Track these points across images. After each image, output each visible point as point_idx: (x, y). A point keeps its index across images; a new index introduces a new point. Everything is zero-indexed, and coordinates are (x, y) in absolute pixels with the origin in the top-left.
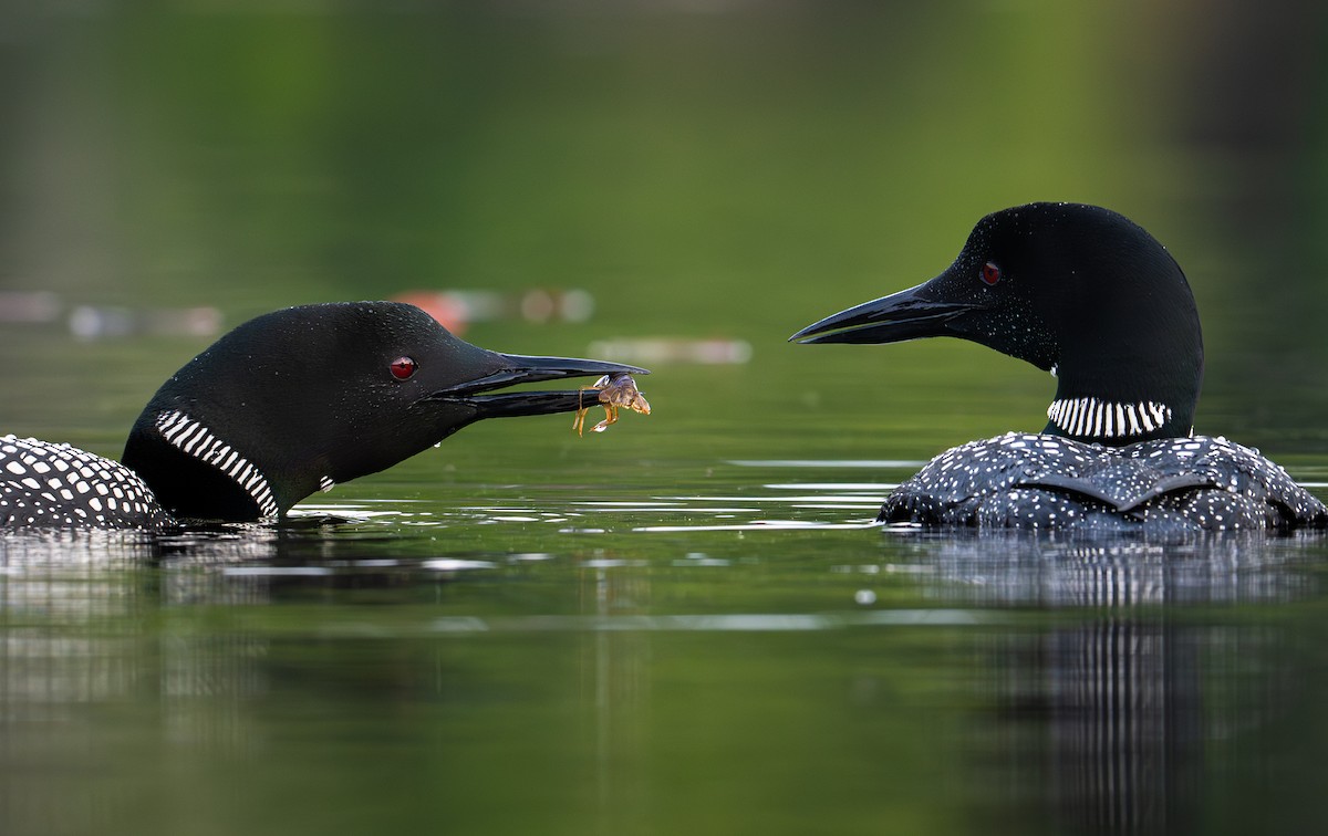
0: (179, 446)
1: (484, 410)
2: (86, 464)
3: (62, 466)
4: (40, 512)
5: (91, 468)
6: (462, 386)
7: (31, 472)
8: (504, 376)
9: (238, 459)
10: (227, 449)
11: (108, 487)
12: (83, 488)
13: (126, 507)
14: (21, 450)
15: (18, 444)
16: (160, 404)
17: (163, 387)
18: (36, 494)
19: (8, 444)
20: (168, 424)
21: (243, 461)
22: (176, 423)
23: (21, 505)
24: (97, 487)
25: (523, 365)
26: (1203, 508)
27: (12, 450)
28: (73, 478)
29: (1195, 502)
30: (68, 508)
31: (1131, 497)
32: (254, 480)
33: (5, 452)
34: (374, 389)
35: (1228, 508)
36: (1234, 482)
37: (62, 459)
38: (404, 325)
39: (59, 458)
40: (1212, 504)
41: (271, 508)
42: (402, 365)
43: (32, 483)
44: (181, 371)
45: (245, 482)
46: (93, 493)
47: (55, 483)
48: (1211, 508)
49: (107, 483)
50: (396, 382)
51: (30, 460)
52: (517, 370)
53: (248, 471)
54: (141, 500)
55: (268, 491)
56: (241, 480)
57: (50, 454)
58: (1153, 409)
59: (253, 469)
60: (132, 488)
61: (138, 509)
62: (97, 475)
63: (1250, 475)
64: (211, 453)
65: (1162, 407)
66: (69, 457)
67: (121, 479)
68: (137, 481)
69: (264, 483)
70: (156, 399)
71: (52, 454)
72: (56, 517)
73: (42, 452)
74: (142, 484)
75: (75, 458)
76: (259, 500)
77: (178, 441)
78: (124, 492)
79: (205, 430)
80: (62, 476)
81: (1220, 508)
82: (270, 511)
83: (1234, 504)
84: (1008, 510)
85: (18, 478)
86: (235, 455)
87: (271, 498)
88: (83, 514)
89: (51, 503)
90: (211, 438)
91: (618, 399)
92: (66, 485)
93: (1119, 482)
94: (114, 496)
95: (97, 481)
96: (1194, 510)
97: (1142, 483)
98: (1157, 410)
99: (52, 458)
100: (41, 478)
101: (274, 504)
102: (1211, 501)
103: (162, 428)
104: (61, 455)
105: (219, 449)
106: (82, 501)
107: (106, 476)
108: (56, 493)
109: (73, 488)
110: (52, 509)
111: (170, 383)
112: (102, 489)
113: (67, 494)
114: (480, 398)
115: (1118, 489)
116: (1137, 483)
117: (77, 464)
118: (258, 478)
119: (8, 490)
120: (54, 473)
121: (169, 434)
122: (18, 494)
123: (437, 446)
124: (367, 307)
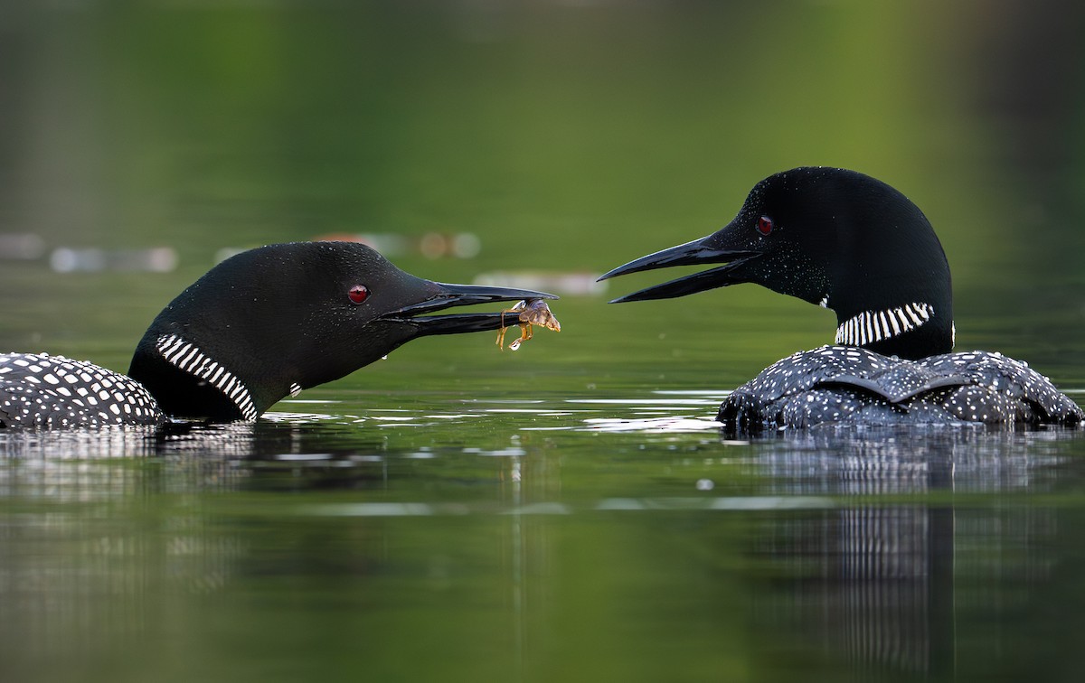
0: (175, 363)
1: (425, 328)
2: (105, 377)
3: (87, 378)
4: (72, 414)
5: (109, 380)
6: (406, 309)
7: (63, 383)
8: (440, 301)
9: (224, 373)
10: (215, 365)
11: (124, 395)
12: (104, 396)
13: (138, 412)
14: (54, 365)
15: (51, 360)
16: (158, 329)
17: (161, 314)
18: (68, 400)
19: (43, 360)
20: (166, 346)
21: (228, 375)
22: (172, 345)
23: (57, 409)
24: (116, 395)
25: (455, 292)
26: (961, 400)
27: (46, 364)
28: (96, 387)
29: (956, 395)
30: (93, 412)
31: (902, 393)
32: (237, 390)
33: (41, 367)
34: (335, 311)
35: (982, 400)
36: (996, 383)
37: (86, 372)
38: (359, 260)
39: (84, 371)
40: (969, 396)
41: (251, 412)
42: (358, 292)
43: (64, 391)
44: (175, 300)
45: (230, 392)
46: (112, 400)
47: (82, 392)
48: (969, 399)
49: (122, 392)
50: (353, 306)
51: (61, 373)
52: (450, 296)
53: (232, 383)
54: (148, 406)
55: (248, 399)
56: (226, 391)
57: (76, 368)
58: (917, 308)
59: (236, 381)
60: (141, 397)
61: (147, 413)
62: (114, 386)
63: (1011, 379)
64: (202, 368)
65: (925, 306)
66: (92, 371)
67: (133, 389)
68: (144, 391)
69: (246, 392)
70: (155, 324)
71: (78, 368)
72: (84, 419)
73: (71, 367)
74: (147, 393)
75: (96, 372)
76: (241, 407)
77: (174, 360)
78: (136, 399)
79: (196, 350)
80: (88, 386)
81: (976, 400)
82: (251, 415)
83: (988, 397)
84: (804, 411)
85: (54, 387)
86: (222, 369)
87: (251, 403)
88: (106, 417)
89: (80, 408)
90: (201, 356)
91: (535, 320)
92: (91, 393)
93: (895, 382)
94: (128, 403)
95: (115, 390)
96: (954, 402)
97: (913, 382)
98: (921, 308)
99: (79, 372)
100: (71, 387)
101: (253, 409)
102: (970, 393)
103: (161, 349)
104: (85, 369)
105: (208, 365)
106: (104, 406)
107: (121, 387)
108: (84, 399)
109: (96, 396)
110: (81, 413)
111: (166, 312)
112: (119, 397)
113: (92, 401)
114: (421, 319)
115: (893, 387)
116: (909, 382)
117: (98, 377)
118: (241, 388)
119: (46, 397)
120: (81, 383)
121: (167, 354)
122: (55, 400)
123: (384, 358)
124: (327, 245)
